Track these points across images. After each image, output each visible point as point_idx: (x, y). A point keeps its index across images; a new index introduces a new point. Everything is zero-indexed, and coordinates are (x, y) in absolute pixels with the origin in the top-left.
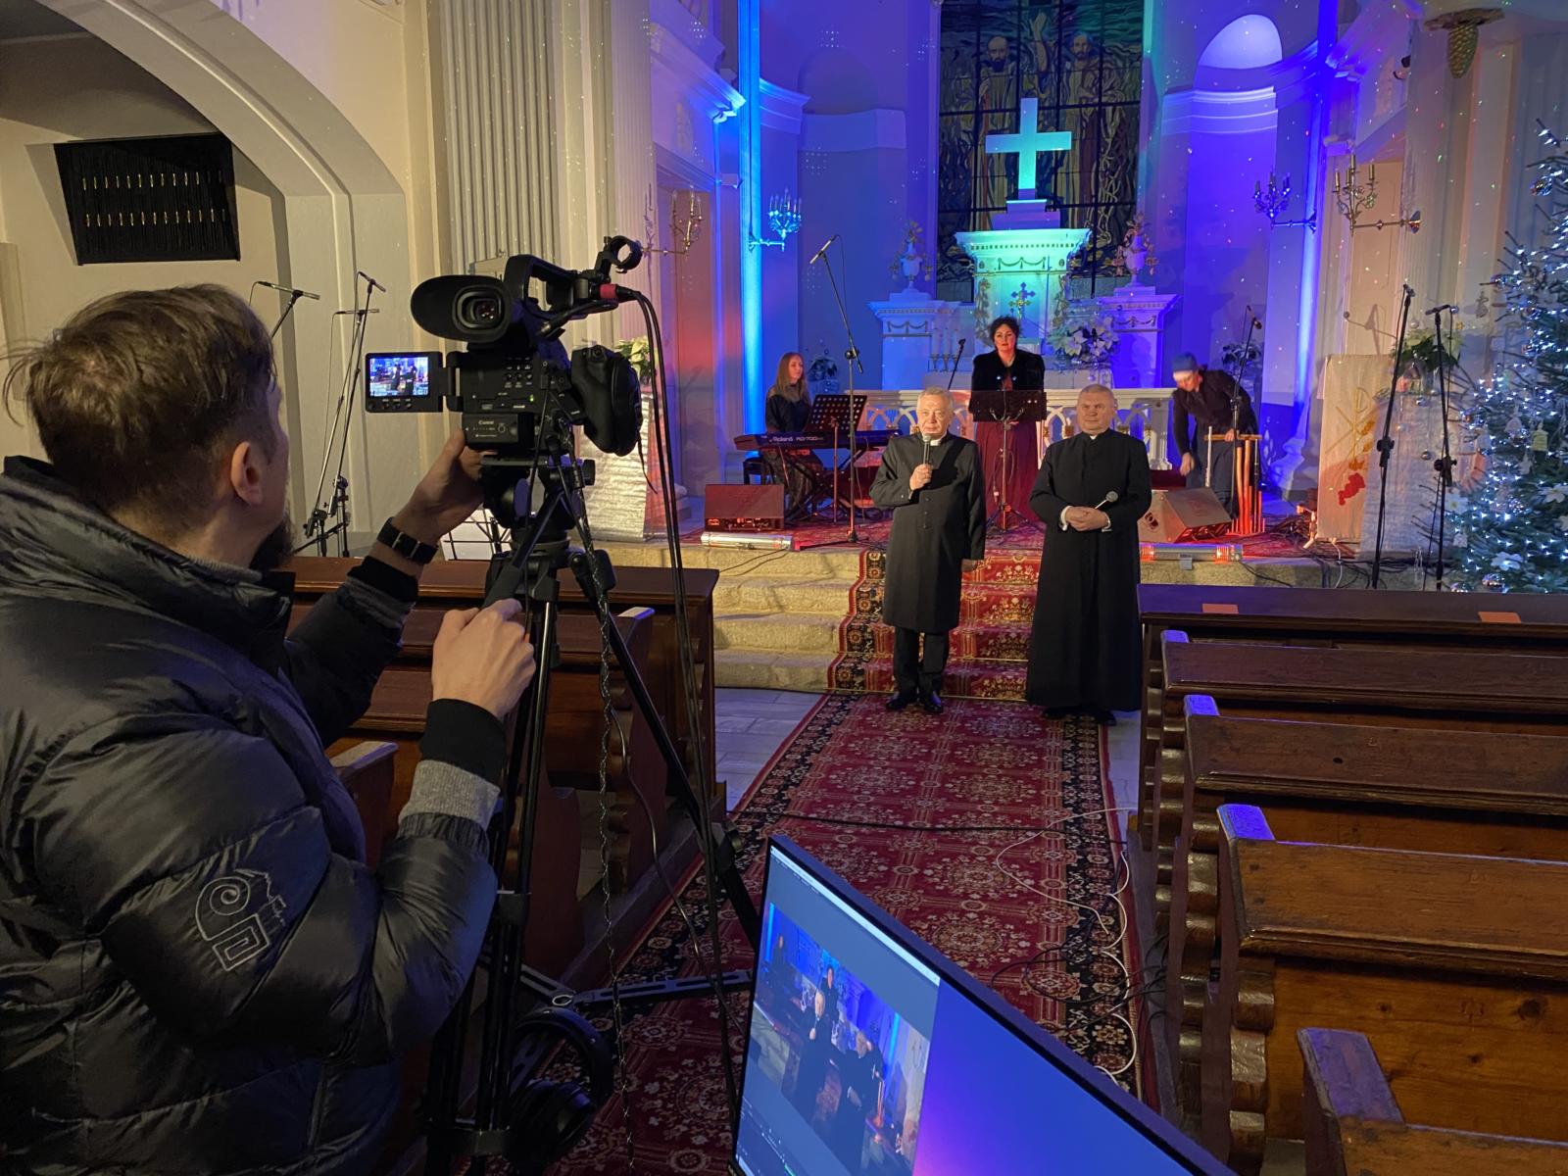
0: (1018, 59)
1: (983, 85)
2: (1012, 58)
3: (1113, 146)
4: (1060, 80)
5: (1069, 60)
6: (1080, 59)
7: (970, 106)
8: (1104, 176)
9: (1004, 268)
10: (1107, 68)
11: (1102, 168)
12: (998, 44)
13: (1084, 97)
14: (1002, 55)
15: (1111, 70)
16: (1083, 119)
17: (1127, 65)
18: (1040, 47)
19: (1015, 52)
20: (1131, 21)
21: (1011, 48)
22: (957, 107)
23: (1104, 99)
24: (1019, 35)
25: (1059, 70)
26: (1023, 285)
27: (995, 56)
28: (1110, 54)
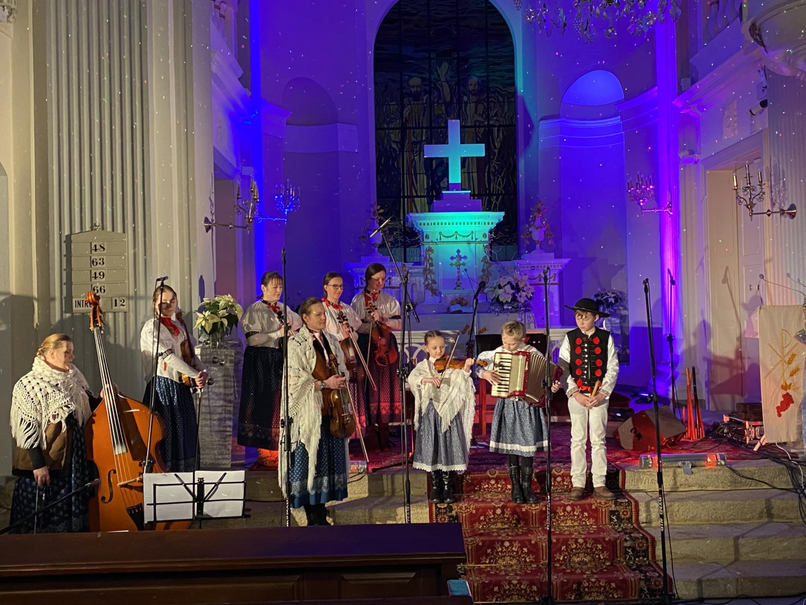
0: (430, 93)
1: (405, 110)
2: (426, 92)
3: (499, 154)
4: (460, 108)
5: (466, 95)
6: (473, 95)
7: (397, 123)
8: (494, 175)
9: (443, 239)
10: (492, 101)
11: (492, 169)
12: (416, 81)
13: (478, 121)
14: (419, 89)
15: (495, 103)
16: (477, 136)
17: (506, 100)
18: (445, 85)
19: (428, 88)
20: (507, 71)
21: (426, 85)
22: (388, 124)
23: (491, 123)
24: (430, 76)
25: (460, 101)
26: (458, 251)
27: (414, 90)
28: (494, 93)
